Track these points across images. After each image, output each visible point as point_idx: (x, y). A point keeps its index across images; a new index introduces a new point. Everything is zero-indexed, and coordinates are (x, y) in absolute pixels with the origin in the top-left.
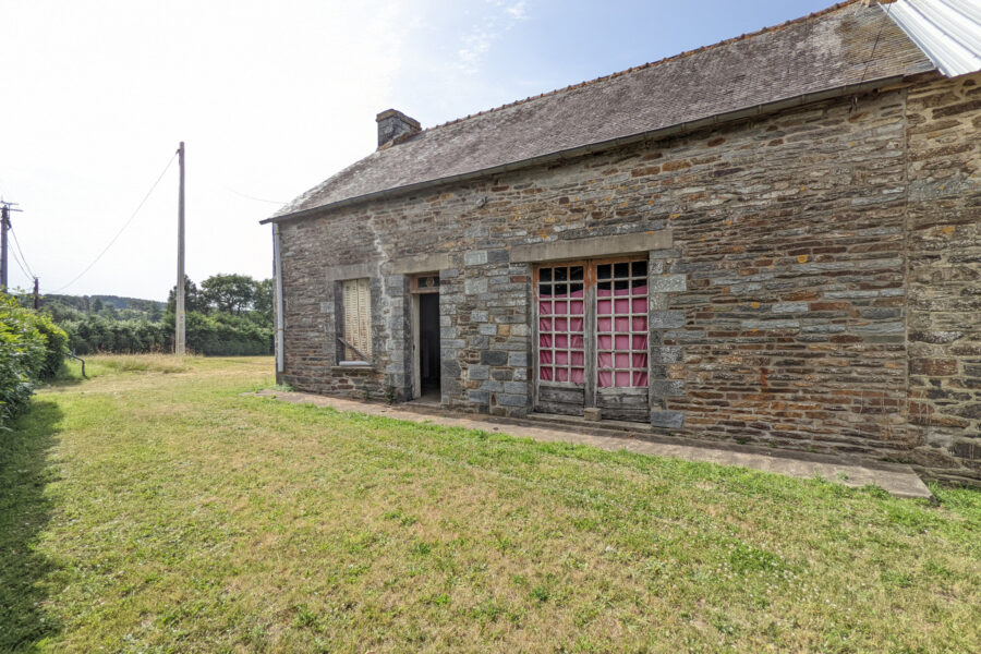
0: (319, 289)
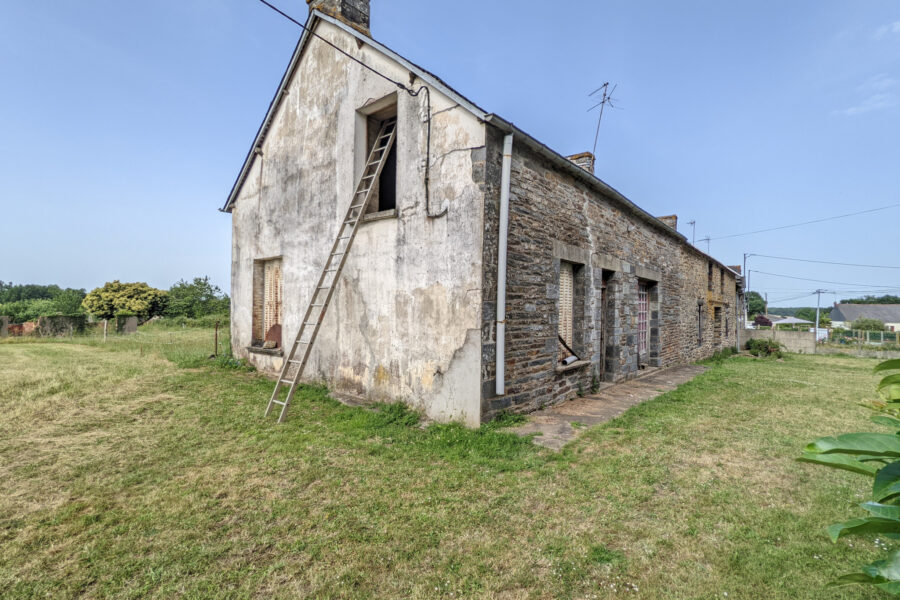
0: (546, 264)
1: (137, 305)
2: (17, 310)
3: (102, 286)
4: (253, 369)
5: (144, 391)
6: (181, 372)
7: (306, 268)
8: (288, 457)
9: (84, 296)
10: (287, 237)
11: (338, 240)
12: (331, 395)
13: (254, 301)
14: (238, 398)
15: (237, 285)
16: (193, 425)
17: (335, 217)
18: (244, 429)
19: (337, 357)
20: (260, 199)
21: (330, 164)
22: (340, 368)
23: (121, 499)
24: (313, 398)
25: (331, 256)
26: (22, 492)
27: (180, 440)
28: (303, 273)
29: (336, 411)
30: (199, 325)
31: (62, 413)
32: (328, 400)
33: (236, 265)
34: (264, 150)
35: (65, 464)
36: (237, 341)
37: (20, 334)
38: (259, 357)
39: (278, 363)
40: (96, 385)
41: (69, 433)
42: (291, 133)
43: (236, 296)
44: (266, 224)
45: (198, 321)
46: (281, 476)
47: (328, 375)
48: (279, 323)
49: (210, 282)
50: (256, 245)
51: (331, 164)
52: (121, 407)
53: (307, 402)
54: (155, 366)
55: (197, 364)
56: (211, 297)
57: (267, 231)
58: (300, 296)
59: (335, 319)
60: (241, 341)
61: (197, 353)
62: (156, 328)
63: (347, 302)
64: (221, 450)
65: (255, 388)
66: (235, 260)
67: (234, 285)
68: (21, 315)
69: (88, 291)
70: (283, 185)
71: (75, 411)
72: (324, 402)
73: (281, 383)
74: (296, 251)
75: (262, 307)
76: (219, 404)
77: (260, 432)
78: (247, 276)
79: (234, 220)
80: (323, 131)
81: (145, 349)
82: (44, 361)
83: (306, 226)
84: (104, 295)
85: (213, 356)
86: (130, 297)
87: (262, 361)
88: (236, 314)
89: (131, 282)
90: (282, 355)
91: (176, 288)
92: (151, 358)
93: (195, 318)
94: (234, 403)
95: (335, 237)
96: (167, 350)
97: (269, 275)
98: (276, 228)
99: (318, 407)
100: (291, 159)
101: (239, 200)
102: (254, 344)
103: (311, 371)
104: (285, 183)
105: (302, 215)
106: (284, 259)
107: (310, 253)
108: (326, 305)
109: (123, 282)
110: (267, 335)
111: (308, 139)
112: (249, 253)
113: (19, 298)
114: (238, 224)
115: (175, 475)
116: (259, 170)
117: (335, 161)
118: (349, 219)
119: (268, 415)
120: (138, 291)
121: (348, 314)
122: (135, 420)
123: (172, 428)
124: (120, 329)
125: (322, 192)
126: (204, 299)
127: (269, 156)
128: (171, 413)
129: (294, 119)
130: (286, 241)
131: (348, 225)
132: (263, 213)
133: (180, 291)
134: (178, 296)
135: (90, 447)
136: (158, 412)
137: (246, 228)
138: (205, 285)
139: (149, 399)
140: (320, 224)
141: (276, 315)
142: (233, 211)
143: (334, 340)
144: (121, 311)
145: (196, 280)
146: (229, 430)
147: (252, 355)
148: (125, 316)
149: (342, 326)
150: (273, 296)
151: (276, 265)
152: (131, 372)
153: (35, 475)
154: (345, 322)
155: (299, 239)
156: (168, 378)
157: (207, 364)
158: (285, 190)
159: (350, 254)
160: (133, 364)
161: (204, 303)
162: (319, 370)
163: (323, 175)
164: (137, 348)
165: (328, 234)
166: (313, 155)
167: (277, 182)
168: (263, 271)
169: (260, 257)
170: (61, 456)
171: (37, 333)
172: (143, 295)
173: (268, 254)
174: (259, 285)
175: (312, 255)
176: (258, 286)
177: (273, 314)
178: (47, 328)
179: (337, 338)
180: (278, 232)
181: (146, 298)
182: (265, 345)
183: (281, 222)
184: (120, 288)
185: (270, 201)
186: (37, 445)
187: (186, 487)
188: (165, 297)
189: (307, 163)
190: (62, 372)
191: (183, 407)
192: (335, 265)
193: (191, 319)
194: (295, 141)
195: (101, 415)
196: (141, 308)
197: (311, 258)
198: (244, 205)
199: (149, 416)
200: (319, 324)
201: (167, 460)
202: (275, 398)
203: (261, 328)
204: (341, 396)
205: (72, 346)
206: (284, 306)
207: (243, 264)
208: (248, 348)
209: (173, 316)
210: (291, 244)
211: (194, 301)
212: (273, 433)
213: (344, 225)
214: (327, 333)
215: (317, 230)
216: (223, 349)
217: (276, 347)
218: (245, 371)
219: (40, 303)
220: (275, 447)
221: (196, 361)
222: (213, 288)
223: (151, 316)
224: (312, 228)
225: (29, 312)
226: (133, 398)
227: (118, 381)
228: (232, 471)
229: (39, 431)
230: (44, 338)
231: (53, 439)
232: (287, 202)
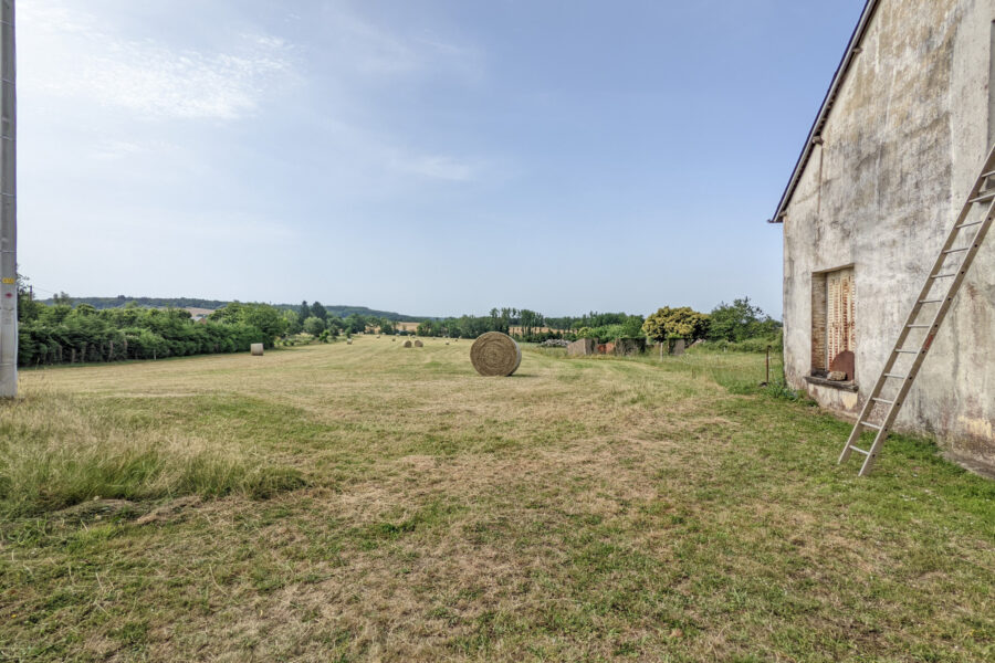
1: (684, 329)
2: (601, 333)
3: (656, 312)
4: (814, 403)
5: (702, 411)
6: (733, 398)
7: (893, 277)
8: (882, 524)
9: (643, 321)
10: (860, 240)
11: (956, 230)
12: (946, 455)
13: (813, 323)
14: (800, 435)
15: (791, 304)
16: (753, 453)
17: (948, 198)
18: (813, 472)
19: (954, 401)
20: (819, 198)
21: (936, 122)
22: (962, 418)
23: (697, 510)
24: (912, 453)
25: (944, 254)
26: (625, 479)
27: (741, 467)
28: (886, 284)
29: (961, 481)
30: (740, 350)
31: (643, 420)
32: (941, 461)
33: (789, 281)
34: (824, 136)
35: (651, 464)
36: (792, 368)
37: (604, 352)
38: (822, 390)
39: (849, 399)
40: (663, 400)
41: (648, 438)
42: (868, 100)
43: (789, 317)
44: (828, 228)
45: (739, 345)
46: (875, 545)
47: (938, 426)
48: (850, 349)
49: (750, 303)
50: (815, 255)
51: (940, 120)
52: (685, 423)
53: (902, 457)
54: (708, 389)
55: (748, 390)
56: (751, 319)
57: (830, 235)
58: (884, 315)
59: (950, 346)
60: (797, 369)
61: (747, 380)
62: (699, 351)
63: (976, 320)
64: (789, 490)
65: (820, 426)
66: (787, 276)
67: (788, 304)
68: (603, 337)
69: (646, 317)
70: (855, 173)
71: (651, 420)
72: (934, 463)
73: (861, 426)
74: (876, 255)
75: (824, 329)
76: (778, 437)
77: (835, 481)
78: (803, 293)
79: (786, 230)
80: (923, 79)
81: (696, 371)
82: (623, 376)
83: (894, 219)
84: (657, 320)
85: (764, 384)
86: (678, 321)
87: (826, 396)
88: (790, 338)
89: (678, 307)
90: (856, 390)
91: (717, 311)
92: (701, 381)
93: (736, 342)
94: (794, 439)
95: (949, 226)
96: (716, 373)
97: (834, 290)
98: (843, 230)
99: (921, 469)
100: (865, 136)
101: (791, 205)
102: (813, 374)
103: (906, 416)
104: (858, 169)
105: (885, 205)
106: (857, 268)
107: (901, 255)
108: (936, 326)
109: (671, 308)
110: (832, 365)
111: (893, 101)
112: (806, 265)
113: (601, 324)
114: (792, 233)
115: (742, 502)
116: (818, 162)
117: (947, 115)
118: (979, 195)
119: (842, 462)
120: (684, 316)
121: (977, 340)
122: (697, 438)
123: (732, 453)
124: (671, 351)
125: (920, 167)
126: (744, 321)
127: (833, 142)
128: (729, 438)
129: (869, 82)
130: (860, 243)
131: (976, 205)
132: (826, 217)
133: (720, 314)
134: (719, 320)
135: (666, 455)
136: (717, 435)
137: (802, 237)
138: (745, 306)
139: (707, 420)
140: (918, 212)
141: (846, 340)
142: (784, 219)
143: (948, 376)
144: (671, 335)
145: (736, 302)
146: (793, 469)
147: (811, 387)
148: (674, 339)
149: (964, 358)
150: (840, 316)
151: (844, 276)
152: (689, 392)
153: (632, 468)
154: (971, 350)
155: (882, 239)
156: (721, 402)
157: (759, 392)
158: (856, 178)
159: (982, 248)
160: (688, 384)
161: (745, 326)
162: (920, 416)
163: (923, 142)
164: (688, 369)
165: (934, 224)
166: (905, 117)
167: (845, 171)
168: (825, 285)
169: (821, 268)
170: (647, 457)
171: (614, 352)
172: (688, 319)
173: (831, 263)
174: (819, 303)
175: (904, 256)
176: (819, 305)
177: (839, 339)
178: (621, 348)
179: (955, 373)
180: (847, 234)
181: (690, 322)
182: (830, 376)
183: (852, 220)
184: (670, 313)
185: (835, 198)
186: (630, 443)
187: (755, 519)
188: (707, 320)
189: (893, 133)
190: (637, 386)
191: (739, 434)
192: (949, 267)
193: (731, 343)
194: (873, 109)
195: (670, 427)
196: (687, 331)
197: (902, 263)
198: (797, 211)
199: (709, 437)
200: (924, 352)
201: (733, 485)
202: (852, 443)
203: (824, 355)
204: (964, 460)
205: (639, 365)
206: (857, 327)
207: (798, 279)
208: (807, 378)
209: (715, 339)
210: (869, 248)
211: (734, 324)
212: (853, 486)
213: (968, 205)
214: (935, 366)
215: (913, 221)
216: (774, 376)
217: (846, 379)
218: (803, 405)
219: (614, 328)
220: (860, 505)
221: (746, 388)
222: (754, 310)
223: (695, 340)
224: (905, 221)
225: (608, 335)
226: (693, 417)
227: (679, 399)
228: (807, 520)
229: (629, 432)
230: (619, 356)
231: (640, 441)
232: (860, 193)
